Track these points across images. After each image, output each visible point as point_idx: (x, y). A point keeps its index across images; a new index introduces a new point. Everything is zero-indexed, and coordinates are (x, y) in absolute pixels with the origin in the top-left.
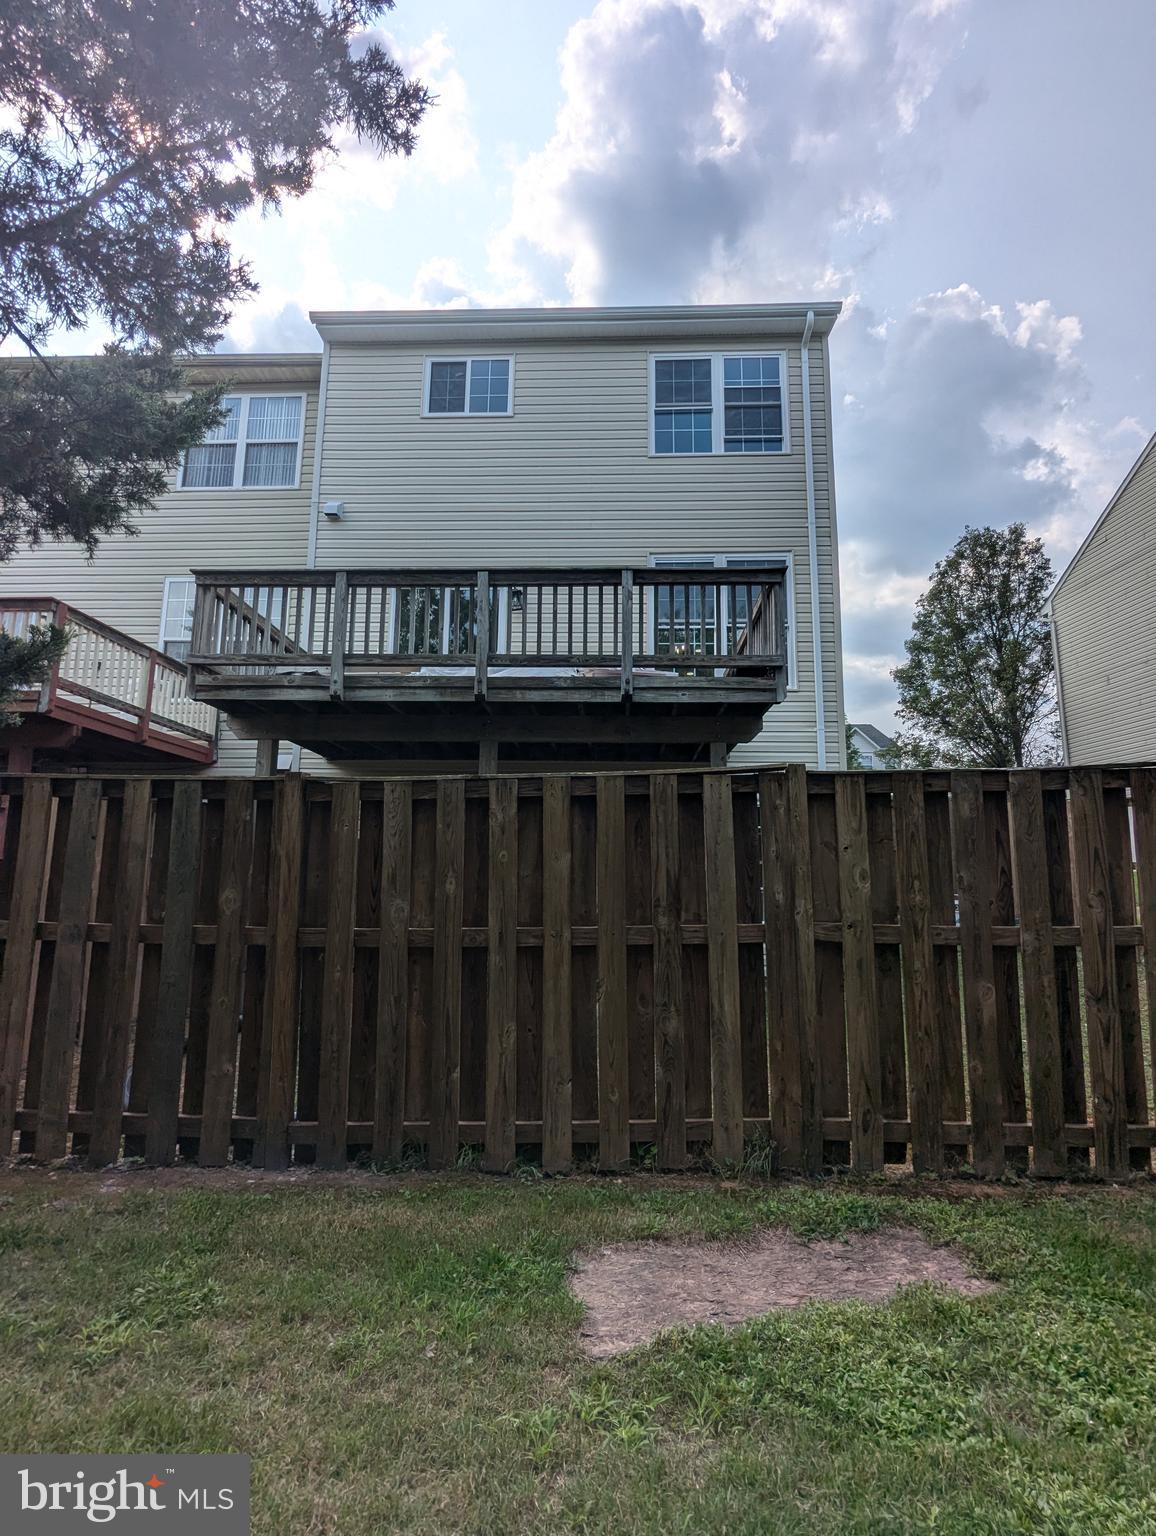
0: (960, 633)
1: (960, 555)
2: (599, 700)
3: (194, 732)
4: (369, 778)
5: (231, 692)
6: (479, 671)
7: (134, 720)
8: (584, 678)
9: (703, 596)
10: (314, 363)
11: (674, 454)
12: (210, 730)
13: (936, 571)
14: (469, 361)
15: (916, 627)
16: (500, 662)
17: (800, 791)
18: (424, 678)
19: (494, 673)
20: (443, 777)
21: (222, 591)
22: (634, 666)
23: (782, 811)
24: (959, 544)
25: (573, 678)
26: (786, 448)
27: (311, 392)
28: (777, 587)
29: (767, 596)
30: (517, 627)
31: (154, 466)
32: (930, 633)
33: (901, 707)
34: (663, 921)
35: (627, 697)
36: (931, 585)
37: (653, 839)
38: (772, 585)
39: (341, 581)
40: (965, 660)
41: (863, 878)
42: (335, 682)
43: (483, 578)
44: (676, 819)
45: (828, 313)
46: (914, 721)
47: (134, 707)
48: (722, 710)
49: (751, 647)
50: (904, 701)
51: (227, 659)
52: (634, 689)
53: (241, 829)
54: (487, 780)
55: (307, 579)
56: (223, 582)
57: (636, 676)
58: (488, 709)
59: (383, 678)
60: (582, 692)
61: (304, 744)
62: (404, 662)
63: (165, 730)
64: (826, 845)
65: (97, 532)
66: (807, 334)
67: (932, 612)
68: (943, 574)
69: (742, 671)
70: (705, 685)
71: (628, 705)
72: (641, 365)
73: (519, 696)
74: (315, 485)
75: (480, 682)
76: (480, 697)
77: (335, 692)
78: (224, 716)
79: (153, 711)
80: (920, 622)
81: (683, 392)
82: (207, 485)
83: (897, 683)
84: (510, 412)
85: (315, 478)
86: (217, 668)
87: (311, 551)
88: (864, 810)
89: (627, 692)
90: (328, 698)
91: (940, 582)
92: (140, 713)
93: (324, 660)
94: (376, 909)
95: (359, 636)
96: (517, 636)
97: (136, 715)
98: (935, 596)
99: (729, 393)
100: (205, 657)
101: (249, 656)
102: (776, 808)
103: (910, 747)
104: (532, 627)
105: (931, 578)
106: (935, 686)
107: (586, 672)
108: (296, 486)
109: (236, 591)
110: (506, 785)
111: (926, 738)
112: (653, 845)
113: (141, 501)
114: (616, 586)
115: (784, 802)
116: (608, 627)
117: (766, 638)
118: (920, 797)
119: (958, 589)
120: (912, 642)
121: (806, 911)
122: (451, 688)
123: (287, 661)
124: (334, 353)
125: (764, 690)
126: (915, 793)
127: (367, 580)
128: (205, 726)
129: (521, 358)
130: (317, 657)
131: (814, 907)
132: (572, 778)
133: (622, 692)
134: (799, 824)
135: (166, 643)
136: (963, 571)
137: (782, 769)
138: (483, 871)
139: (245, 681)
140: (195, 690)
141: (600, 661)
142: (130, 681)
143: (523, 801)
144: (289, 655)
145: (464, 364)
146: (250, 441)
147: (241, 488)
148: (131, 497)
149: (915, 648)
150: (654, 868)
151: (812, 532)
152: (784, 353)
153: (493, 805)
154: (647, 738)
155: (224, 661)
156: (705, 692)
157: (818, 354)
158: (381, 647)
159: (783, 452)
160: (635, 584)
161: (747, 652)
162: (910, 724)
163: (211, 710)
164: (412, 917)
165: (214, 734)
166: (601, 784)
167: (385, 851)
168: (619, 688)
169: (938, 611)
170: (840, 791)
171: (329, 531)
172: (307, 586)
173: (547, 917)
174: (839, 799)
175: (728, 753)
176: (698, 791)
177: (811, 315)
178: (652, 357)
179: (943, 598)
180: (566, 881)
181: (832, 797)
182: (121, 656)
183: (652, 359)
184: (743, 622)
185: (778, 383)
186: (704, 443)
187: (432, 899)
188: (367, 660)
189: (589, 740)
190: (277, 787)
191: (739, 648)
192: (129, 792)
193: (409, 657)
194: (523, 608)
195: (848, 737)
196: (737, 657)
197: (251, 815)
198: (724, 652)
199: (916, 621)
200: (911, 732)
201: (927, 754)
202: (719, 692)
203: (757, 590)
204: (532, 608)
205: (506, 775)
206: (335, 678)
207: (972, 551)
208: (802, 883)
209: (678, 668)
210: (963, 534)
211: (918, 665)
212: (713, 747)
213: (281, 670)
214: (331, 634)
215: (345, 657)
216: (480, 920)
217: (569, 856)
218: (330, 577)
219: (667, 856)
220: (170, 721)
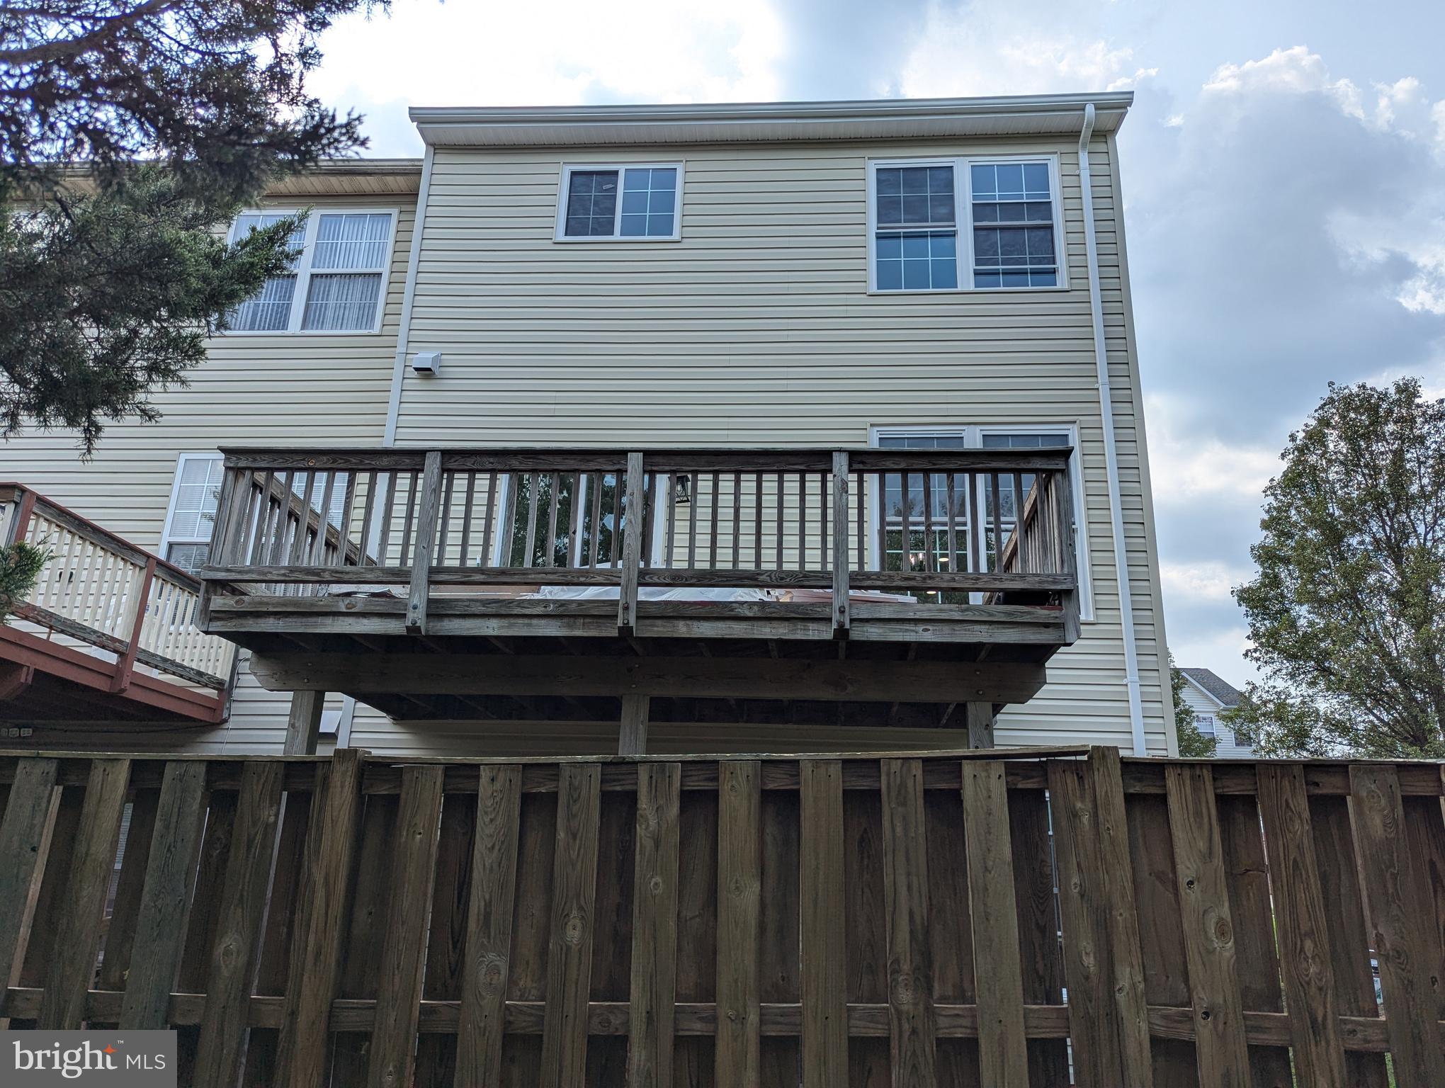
0: (1334, 535)
1: (1324, 422)
2: (799, 636)
3: (200, 677)
4: (459, 759)
5: (261, 621)
6: (625, 593)
7: (112, 658)
8: (778, 604)
9: (951, 488)
10: (412, 171)
11: (903, 291)
12: (222, 673)
13: (1290, 445)
14: (622, 169)
15: (1266, 525)
16: (656, 580)
17: (1113, 789)
18: (546, 603)
19: (644, 594)
20: (570, 758)
21: (261, 477)
22: (852, 587)
23: (1085, 819)
24: (1322, 408)
25: (762, 604)
26: (1062, 281)
27: (404, 208)
28: (1059, 476)
29: (1044, 488)
30: (682, 526)
31: (190, 327)
32: (1290, 536)
33: (1251, 645)
34: (905, 997)
35: (842, 632)
36: (1284, 465)
37: (887, 860)
38: (1050, 473)
39: (433, 463)
40: (1345, 576)
41: (1222, 933)
42: (415, 607)
43: (635, 462)
44: (922, 830)
45: (1117, 106)
46: (1277, 666)
47: (114, 640)
48: (983, 653)
49: (1025, 561)
50: (1255, 635)
51: (260, 573)
52: (852, 620)
53: (259, 837)
54: (635, 763)
55: (385, 461)
56: (263, 465)
57: (854, 601)
58: (636, 647)
59: (486, 602)
60: (775, 624)
61: (360, 697)
62: (516, 578)
63: (155, 674)
64: (1160, 876)
65: (100, 416)
66: (1085, 133)
67: (1290, 505)
68: (1302, 450)
69: (1012, 597)
70: (957, 616)
71: (842, 644)
72: (859, 174)
73: (682, 630)
74: (402, 330)
75: (626, 608)
76: (626, 630)
77: (414, 623)
78: (246, 653)
79: (142, 645)
80: (1272, 519)
81: (916, 210)
82: (252, 328)
83: (1244, 608)
84: (676, 236)
85: (404, 320)
86: (243, 586)
87: (391, 420)
88: (1214, 822)
89: (841, 625)
90: (404, 632)
91: (1297, 462)
92: (122, 649)
93: (400, 576)
94: (457, 970)
95: (454, 537)
96: (681, 539)
97: (115, 651)
98: (1292, 481)
99: (980, 210)
100: (228, 570)
101: (292, 570)
102: (1075, 815)
103: (1271, 706)
104: (704, 527)
105: (1283, 456)
106: (1303, 614)
107: (782, 596)
108: (376, 331)
109: (281, 476)
110: (663, 771)
111: (1296, 693)
112: (888, 870)
113: (167, 373)
114: (824, 473)
115: (1089, 805)
116: (813, 528)
117: (1045, 547)
118: (1302, 805)
119: (1326, 471)
120: (1263, 547)
121: (1134, 986)
122: (585, 616)
123: (346, 577)
124: (440, 158)
125: (1047, 625)
126: (1294, 795)
127: (469, 464)
128: (215, 667)
129: (691, 166)
130: (392, 571)
131: (1145, 980)
132: (763, 761)
133: (835, 626)
134: (1113, 841)
135: (171, 545)
136: (1331, 446)
137: (1083, 753)
138: (624, 909)
139: (284, 605)
140: (209, 619)
141: (802, 580)
142: (113, 600)
143: (687, 797)
144: (349, 568)
145: (616, 173)
146: (316, 271)
147: (299, 332)
148: (152, 369)
149: (1266, 556)
150: (889, 909)
151: (1104, 395)
152: (1054, 158)
153: (644, 803)
154: (873, 694)
155: (255, 577)
156: (957, 627)
157: (1102, 159)
158: (485, 556)
159: (1058, 287)
160: (851, 471)
161: (1017, 568)
162: (1268, 670)
163: (228, 646)
164: (512, 981)
165: (227, 678)
166: (806, 771)
167: (475, 875)
168: (830, 620)
169: (1299, 503)
170: (1177, 791)
171: (418, 391)
172: (383, 470)
173: (723, 984)
174: (1174, 803)
175: (994, 715)
176: (955, 786)
177: (1090, 109)
178: (869, 165)
179: (1304, 485)
180: (753, 931)
181: (1163, 799)
182: (105, 563)
183: (872, 168)
184: (1011, 519)
185: (1048, 196)
186: (946, 276)
187: (543, 952)
188: (464, 576)
189: (785, 695)
190: (320, 772)
191: (1005, 559)
192: (97, 776)
193: (525, 573)
194: (691, 500)
195: (1176, 688)
196: (1005, 576)
197: (277, 815)
198: (983, 568)
199: (1266, 517)
200: (1271, 683)
201: (1300, 717)
202: (977, 627)
203: (1029, 481)
204: (704, 500)
205: (663, 757)
206: (415, 601)
207: (1343, 417)
208: (1124, 938)
209: (915, 590)
210: (1327, 394)
211: (1275, 581)
212: (971, 708)
213: (336, 589)
214: (414, 535)
215: (432, 571)
216: (617, 989)
217: (756, 886)
218: (417, 459)
219: (909, 888)
220: (165, 660)
